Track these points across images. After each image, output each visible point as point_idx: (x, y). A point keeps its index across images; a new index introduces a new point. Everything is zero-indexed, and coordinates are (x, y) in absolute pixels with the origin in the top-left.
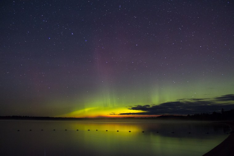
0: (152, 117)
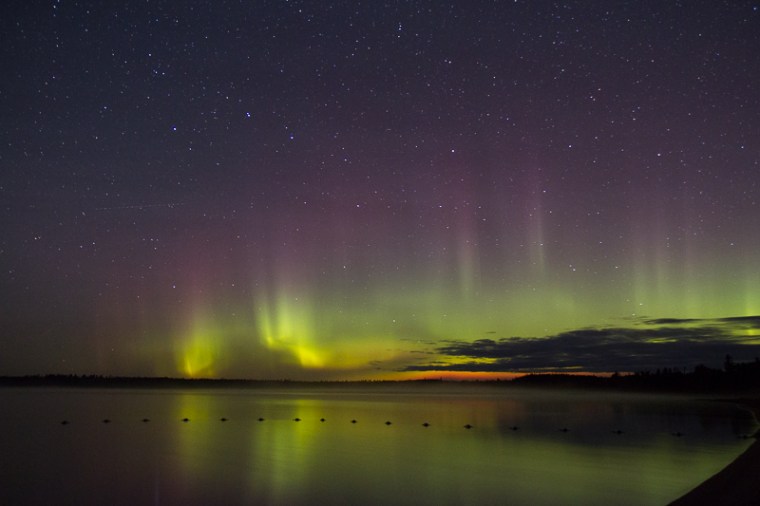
0: (498, 381)
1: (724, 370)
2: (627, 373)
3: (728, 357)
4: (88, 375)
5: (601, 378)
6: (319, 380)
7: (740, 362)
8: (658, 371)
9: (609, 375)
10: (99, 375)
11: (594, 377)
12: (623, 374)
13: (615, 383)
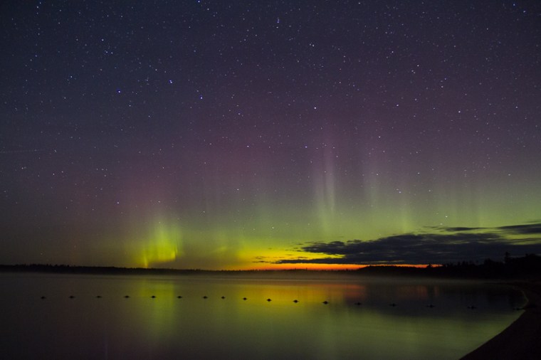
0: (347, 270)
1: (504, 262)
2: (437, 266)
3: (507, 254)
4: (59, 265)
5: (419, 268)
6: (220, 270)
7: (515, 257)
8: (459, 263)
9: (425, 266)
10: (67, 265)
11: (414, 268)
12: (434, 266)
13: (429, 272)
